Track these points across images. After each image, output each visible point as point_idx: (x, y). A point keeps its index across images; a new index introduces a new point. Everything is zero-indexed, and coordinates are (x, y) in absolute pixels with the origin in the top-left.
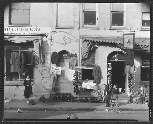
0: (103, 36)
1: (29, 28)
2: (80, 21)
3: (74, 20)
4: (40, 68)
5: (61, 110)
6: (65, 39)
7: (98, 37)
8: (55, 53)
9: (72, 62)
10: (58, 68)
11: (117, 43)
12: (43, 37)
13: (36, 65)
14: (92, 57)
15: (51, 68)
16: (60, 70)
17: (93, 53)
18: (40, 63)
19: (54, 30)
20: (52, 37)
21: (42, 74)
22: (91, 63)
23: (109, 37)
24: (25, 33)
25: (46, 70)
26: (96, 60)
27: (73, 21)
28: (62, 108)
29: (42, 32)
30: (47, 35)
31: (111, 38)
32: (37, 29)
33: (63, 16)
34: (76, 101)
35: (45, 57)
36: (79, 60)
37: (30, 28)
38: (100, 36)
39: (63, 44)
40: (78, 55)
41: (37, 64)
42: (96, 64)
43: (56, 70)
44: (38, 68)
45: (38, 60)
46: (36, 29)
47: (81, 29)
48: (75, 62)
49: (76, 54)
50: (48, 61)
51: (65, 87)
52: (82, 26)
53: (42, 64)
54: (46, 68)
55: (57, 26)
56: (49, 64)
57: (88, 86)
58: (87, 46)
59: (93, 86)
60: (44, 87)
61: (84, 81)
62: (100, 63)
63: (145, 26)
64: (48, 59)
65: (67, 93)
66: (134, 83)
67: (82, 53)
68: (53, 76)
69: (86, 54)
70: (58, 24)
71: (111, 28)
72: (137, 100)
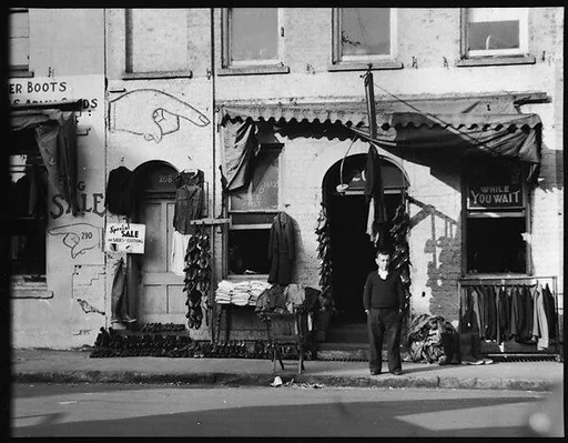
0: (303, 98)
1: (24, 82)
2: (213, 45)
3: (190, 42)
4: (69, 229)
5: (91, 379)
6: (157, 120)
7: (284, 102)
8: (122, 170)
9: (186, 203)
10: (133, 227)
11: (349, 123)
12: (78, 113)
13: (51, 220)
14: (265, 185)
15: (108, 230)
16: (142, 236)
17: (272, 168)
18: (68, 212)
19: (115, 84)
20: (112, 110)
21: (76, 251)
22: (263, 206)
23: (327, 101)
25: (89, 236)
26: (279, 194)
27: (188, 48)
29: (72, 96)
30: (91, 104)
31: (335, 104)
32: (53, 84)
33: (150, 30)
35: (84, 187)
36: (211, 197)
37: (30, 80)
38: (292, 99)
39: (151, 138)
40: (208, 178)
41: (55, 217)
42: (280, 208)
43: (127, 235)
44: (60, 231)
45: (59, 200)
46: (51, 86)
47: (216, 77)
48: (196, 204)
49: (201, 174)
50: (96, 202)
51: (167, 303)
52: (222, 65)
53: (75, 215)
54: (88, 229)
55: (129, 69)
56: (101, 215)
57: (238, 294)
58: (238, 140)
59: (257, 294)
60: (82, 303)
61: (235, 276)
62: (292, 206)
63: (484, 48)
64: (95, 196)
65: (172, 325)
66: (440, 283)
67: (220, 168)
68: (116, 259)
69: (235, 172)
70: (135, 63)
71: (335, 67)
72: (428, 347)
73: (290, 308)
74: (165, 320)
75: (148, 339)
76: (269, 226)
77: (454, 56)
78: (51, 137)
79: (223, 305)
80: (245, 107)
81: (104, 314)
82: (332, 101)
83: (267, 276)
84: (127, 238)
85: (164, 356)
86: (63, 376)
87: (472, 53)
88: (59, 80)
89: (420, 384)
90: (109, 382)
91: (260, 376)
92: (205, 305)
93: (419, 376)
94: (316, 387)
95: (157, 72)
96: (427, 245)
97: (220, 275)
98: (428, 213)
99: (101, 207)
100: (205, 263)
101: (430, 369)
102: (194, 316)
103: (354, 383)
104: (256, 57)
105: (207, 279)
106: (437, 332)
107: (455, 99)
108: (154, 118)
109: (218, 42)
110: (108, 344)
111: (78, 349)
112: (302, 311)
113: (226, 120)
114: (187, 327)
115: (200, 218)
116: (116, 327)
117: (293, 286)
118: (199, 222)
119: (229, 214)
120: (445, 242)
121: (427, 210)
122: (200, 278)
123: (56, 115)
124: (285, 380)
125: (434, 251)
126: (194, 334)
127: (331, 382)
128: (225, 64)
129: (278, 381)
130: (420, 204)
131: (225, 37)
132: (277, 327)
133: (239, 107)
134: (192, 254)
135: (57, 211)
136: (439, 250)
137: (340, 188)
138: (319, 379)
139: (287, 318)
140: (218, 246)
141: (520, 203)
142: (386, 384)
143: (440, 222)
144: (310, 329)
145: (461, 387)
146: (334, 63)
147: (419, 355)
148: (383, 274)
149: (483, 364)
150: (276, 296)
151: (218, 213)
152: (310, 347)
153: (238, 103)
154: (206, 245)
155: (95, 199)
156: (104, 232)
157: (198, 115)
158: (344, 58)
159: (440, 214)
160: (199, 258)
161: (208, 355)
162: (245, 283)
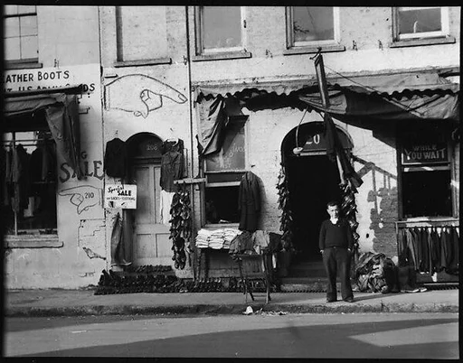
0: (263, 78)
1: (35, 72)
2: (188, 37)
3: (169, 35)
4: (74, 191)
5: (96, 312)
6: (144, 99)
7: (247, 81)
8: (117, 140)
9: (169, 167)
10: (127, 188)
12: (79, 96)
13: (60, 183)
14: (234, 150)
15: (107, 190)
16: (134, 195)
17: (239, 136)
18: (74, 176)
19: (109, 71)
20: (107, 92)
21: (81, 208)
22: (232, 167)
23: (283, 79)
24: (26, 89)
25: (91, 195)
26: (246, 157)
27: (168, 39)
28: (101, 307)
29: (74, 82)
30: (90, 87)
31: (290, 82)
32: (59, 73)
33: (136, 26)
34: (175, 290)
35: (86, 156)
36: (190, 161)
37: (39, 70)
38: (254, 79)
39: (139, 114)
40: (187, 145)
41: (63, 181)
42: (247, 169)
43: (122, 194)
44: (68, 192)
45: (65, 167)
46: (57, 75)
47: (192, 63)
48: (177, 167)
49: (181, 142)
50: (96, 168)
51: (157, 248)
52: (196, 53)
53: (79, 179)
54: (90, 190)
55: (120, 59)
56: (101, 178)
57: (214, 239)
58: (211, 113)
59: (230, 239)
60: (87, 250)
61: (212, 225)
62: (257, 166)
63: (412, 32)
64: (95, 163)
65: (161, 267)
66: (381, 225)
67: (197, 137)
68: (114, 213)
69: (209, 140)
70: (125, 53)
71: (290, 51)
72: (372, 279)
73: (257, 250)
74: (155, 262)
75: (141, 278)
76: (238, 183)
77: (387, 39)
78: (58, 116)
79: (202, 249)
80: (216, 87)
81: (105, 259)
82: (287, 79)
83: (238, 225)
84: (122, 196)
85: (156, 292)
86: (73, 311)
87: (402, 36)
88: (63, 69)
89: (367, 310)
90: (111, 314)
91: (234, 306)
92: (188, 250)
93: (365, 303)
94: (281, 314)
95: (142, 60)
96: (369, 195)
97: (199, 225)
98: (370, 169)
99: (101, 172)
100: (186, 215)
101: (374, 297)
102: (179, 259)
103: (312, 310)
104: (224, 46)
105: (188, 229)
106: (380, 266)
107: (389, 74)
108: (141, 97)
109: (192, 34)
110: (109, 284)
111: (84, 288)
112: (268, 252)
113: (201, 98)
114: (173, 267)
115: (181, 179)
116: (115, 269)
117: (259, 232)
118: (181, 182)
119: (205, 174)
120: (384, 192)
121: (369, 166)
122: (183, 228)
123: (62, 98)
124: (255, 309)
125: (376, 200)
126: (180, 273)
127: (294, 309)
128: (198, 51)
129: (249, 310)
130: (362, 162)
131: (197, 29)
132: (247, 266)
133: (211, 87)
134: (175, 208)
135: (65, 176)
136: (379, 199)
137: (296, 151)
138: (284, 308)
139: (255, 258)
140: (197, 201)
141: (446, 158)
142: (338, 310)
143: (379, 176)
144: (275, 267)
145: (401, 311)
146: (288, 48)
147: (365, 286)
148: (334, 220)
149: (419, 292)
150: (246, 240)
151: (196, 174)
152: (275, 281)
153: (211, 84)
154: (187, 200)
155: (95, 166)
156: (103, 192)
157: (178, 94)
158: (296, 44)
159: (379, 169)
160: (182, 211)
161: (191, 290)
162: (220, 231)
